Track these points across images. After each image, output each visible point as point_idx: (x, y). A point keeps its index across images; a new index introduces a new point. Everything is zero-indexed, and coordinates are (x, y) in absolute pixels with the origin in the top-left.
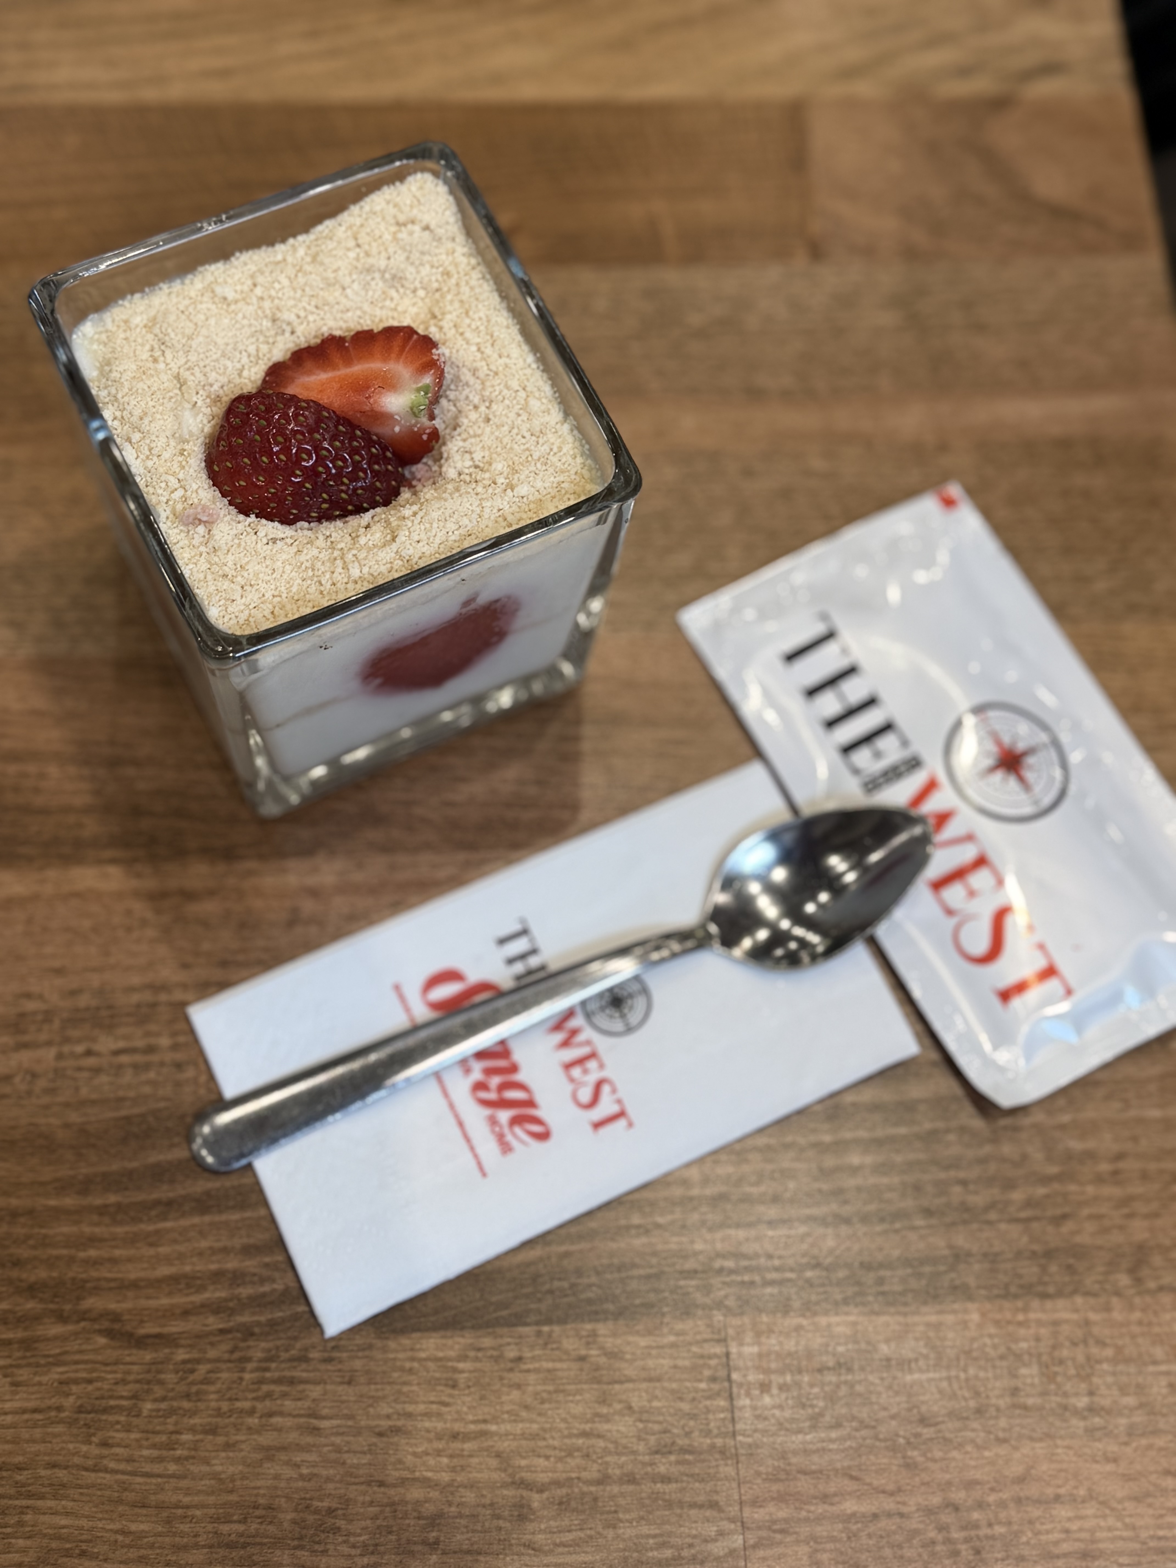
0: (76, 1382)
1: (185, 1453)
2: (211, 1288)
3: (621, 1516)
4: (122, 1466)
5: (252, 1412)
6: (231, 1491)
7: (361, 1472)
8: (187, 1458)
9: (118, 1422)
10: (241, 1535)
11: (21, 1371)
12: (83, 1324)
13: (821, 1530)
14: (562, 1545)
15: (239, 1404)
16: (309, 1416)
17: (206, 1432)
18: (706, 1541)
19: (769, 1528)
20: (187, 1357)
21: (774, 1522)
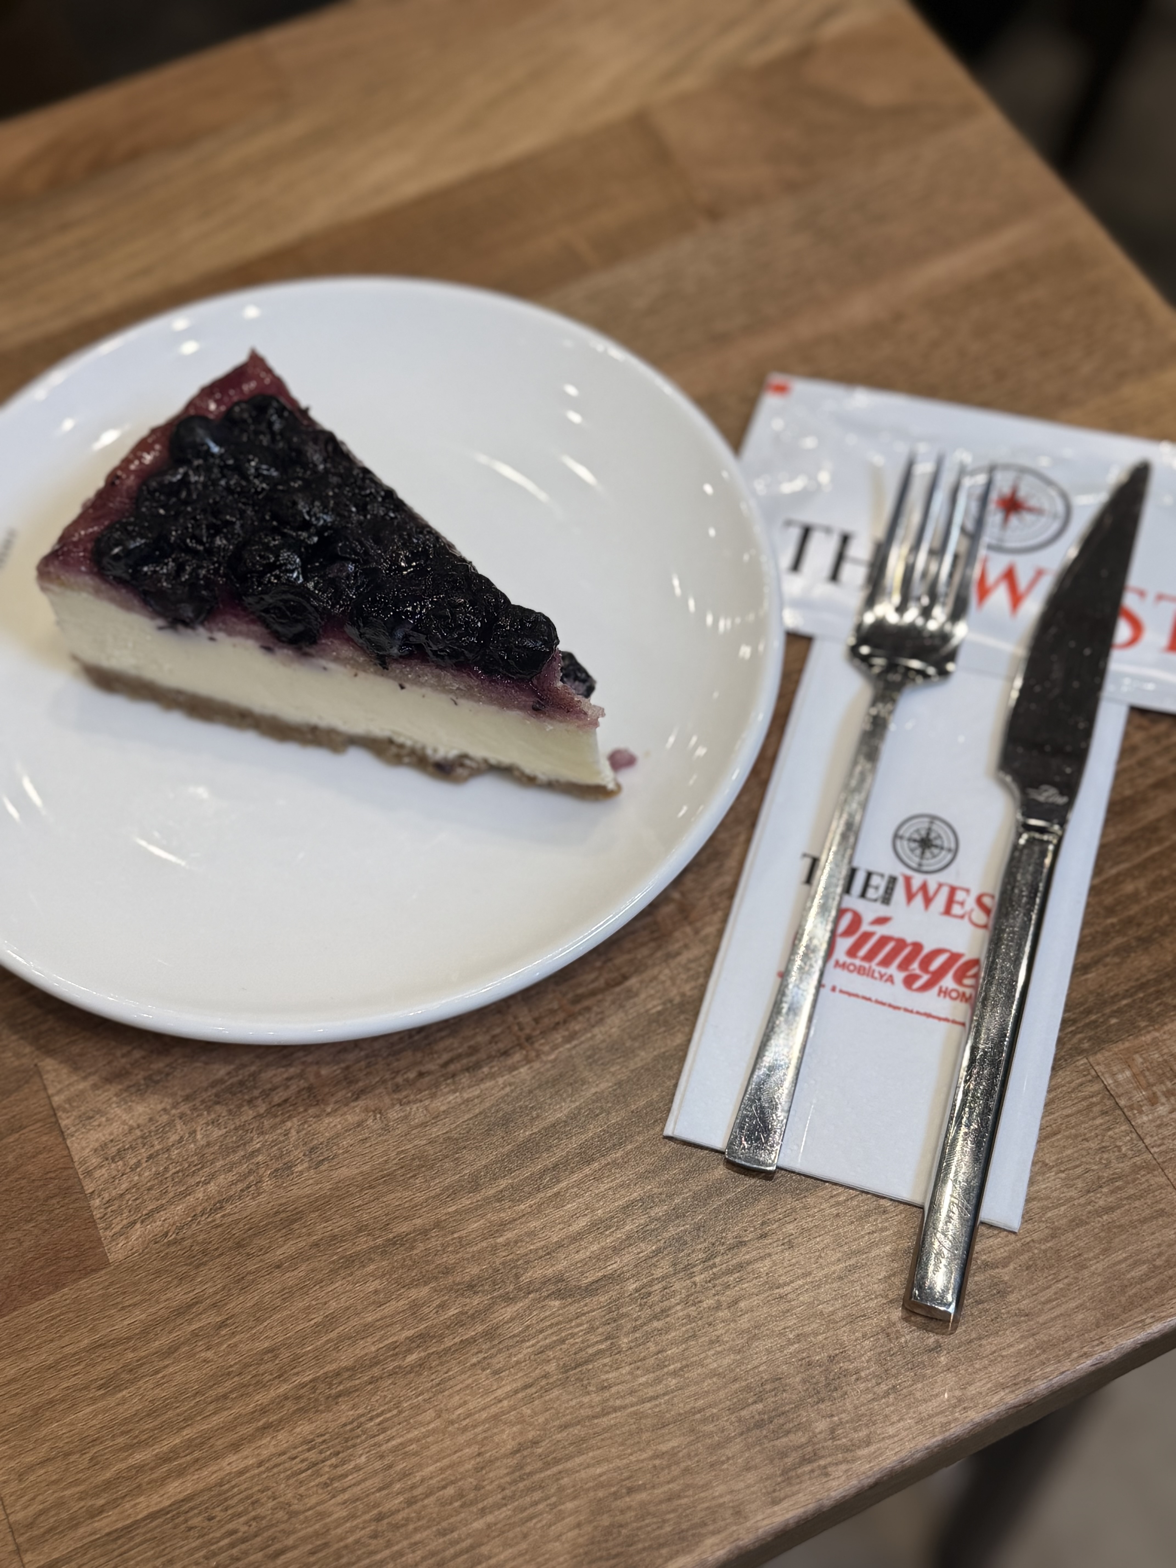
0: (551, 1347)
1: (678, 1365)
2: (628, 1219)
3: (1086, 1256)
4: (629, 1400)
5: (718, 1307)
6: (735, 1380)
7: (840, 1315)
8: (681, 1369)
9: (605, 1365)
10: (762, 1413)
11: (496, 1360)
12: (530, 1296)
14: (1049, 1301)
15: (705, 1305)
16: (771, 1288)
17: (687, 1340)
20: (637, 1285)
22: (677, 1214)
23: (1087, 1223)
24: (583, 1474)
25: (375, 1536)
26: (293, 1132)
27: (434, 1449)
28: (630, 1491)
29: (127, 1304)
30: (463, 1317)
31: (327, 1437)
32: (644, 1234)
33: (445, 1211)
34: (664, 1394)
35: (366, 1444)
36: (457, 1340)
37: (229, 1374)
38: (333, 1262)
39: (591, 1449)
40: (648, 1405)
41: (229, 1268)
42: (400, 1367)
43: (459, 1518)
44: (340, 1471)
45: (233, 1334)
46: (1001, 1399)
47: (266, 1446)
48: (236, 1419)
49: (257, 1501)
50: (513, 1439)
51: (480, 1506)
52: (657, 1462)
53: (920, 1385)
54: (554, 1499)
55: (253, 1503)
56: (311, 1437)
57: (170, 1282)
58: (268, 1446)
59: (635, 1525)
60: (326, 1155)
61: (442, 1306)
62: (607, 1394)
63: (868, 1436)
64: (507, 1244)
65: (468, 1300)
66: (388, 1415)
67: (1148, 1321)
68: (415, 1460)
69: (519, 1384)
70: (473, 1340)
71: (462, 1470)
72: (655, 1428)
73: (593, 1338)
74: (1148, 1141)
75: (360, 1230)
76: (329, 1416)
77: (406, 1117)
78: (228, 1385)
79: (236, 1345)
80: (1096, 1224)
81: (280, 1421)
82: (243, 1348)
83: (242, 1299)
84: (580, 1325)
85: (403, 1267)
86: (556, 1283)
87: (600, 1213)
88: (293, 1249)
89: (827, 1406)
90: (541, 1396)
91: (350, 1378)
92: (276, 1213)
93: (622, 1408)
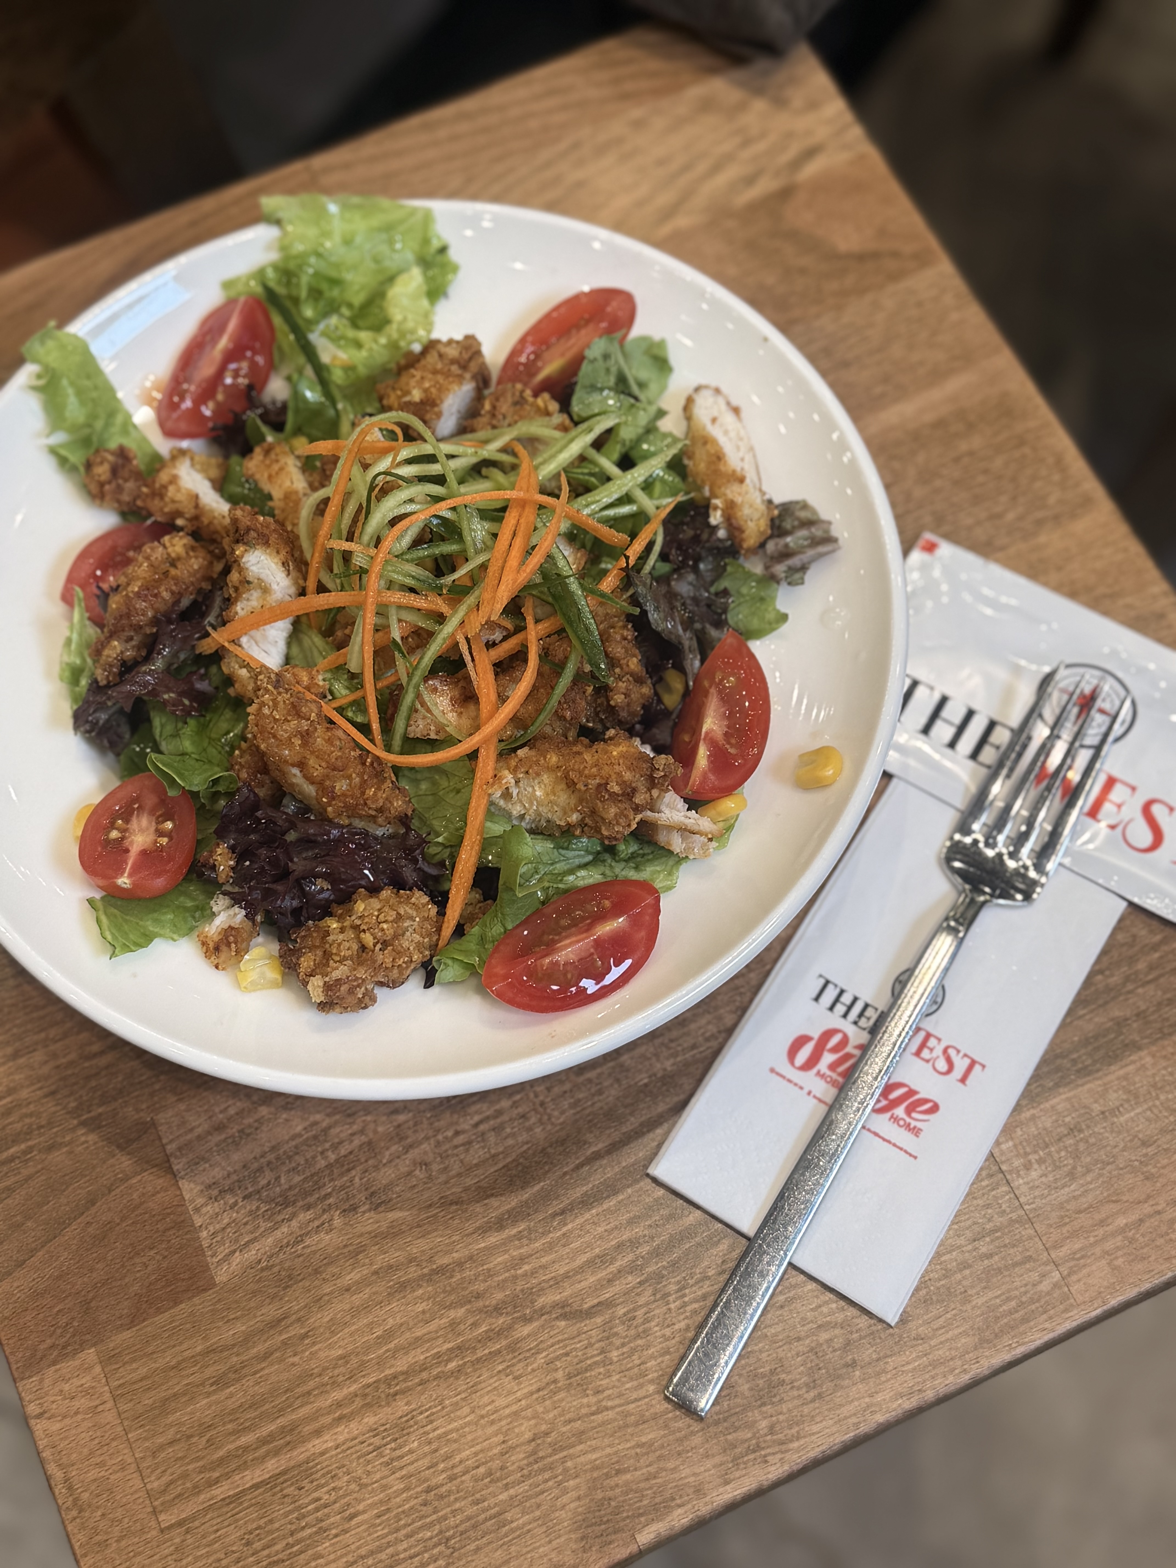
22: (656, 1253)
24: (582, 1459)
25: (425, 1504)
26: (357, 1180)
27: (469, 1437)
28: (618, 1472)
29: (231, 1317)
30: (491, 1334)
31: (388, 1426)
34: (645, 1397)
35: (417, 1433)
36: (487, 1351)
37: (312, 1375)
38: (390, 1287)
39: (590, 1439)
40: (633, 1406)
41: (309, 1291)
42: (442, 1372)
43: (489, 1491)
44: (398, 1453)
45: (314, 1344)
46: (900, 1405)
47: (342, 1433)
48: (317, 1411)
49: (335, 1476)
50: (530, 1431)
51: (505, 1482)
52: (638, 1450)
53: (839, 1394)
54: (560, 1477)
55: (332, 1477)
56: (375, 1426)
57: (265, 1300)
58: (343, 1433)
59: (621, 1499)
60: (383, 1199)
61: (475, 1325)
62: (601, 1397)
63: (798, 1432)
64: (525, 1275)
65: (494, 1320)
66: (434, 1410)
67: (1015, 1345)
68: (455, 1446)
69: (534, 1388)
70: (499, 1352)
71: (490, 1454)
72: (637, 1424)
73: (591, 1352)
75: (410, 1261)
76: (388, 1410)
77: (445, 1168)
78: (311, 1384)
79: (316, 1352)
81: (352, 1413)
82: (322, 1355)
83: (319, 1316)
84: (580, 1342)
85: (444, 1291)
86: (563, 1307)
87: (597, 1251)
88: (359, 1275)
89: (768, 1409)
90: (550, 1398)
91: (405, 1380)
92: (345, 1246)
93: (613, 1408)
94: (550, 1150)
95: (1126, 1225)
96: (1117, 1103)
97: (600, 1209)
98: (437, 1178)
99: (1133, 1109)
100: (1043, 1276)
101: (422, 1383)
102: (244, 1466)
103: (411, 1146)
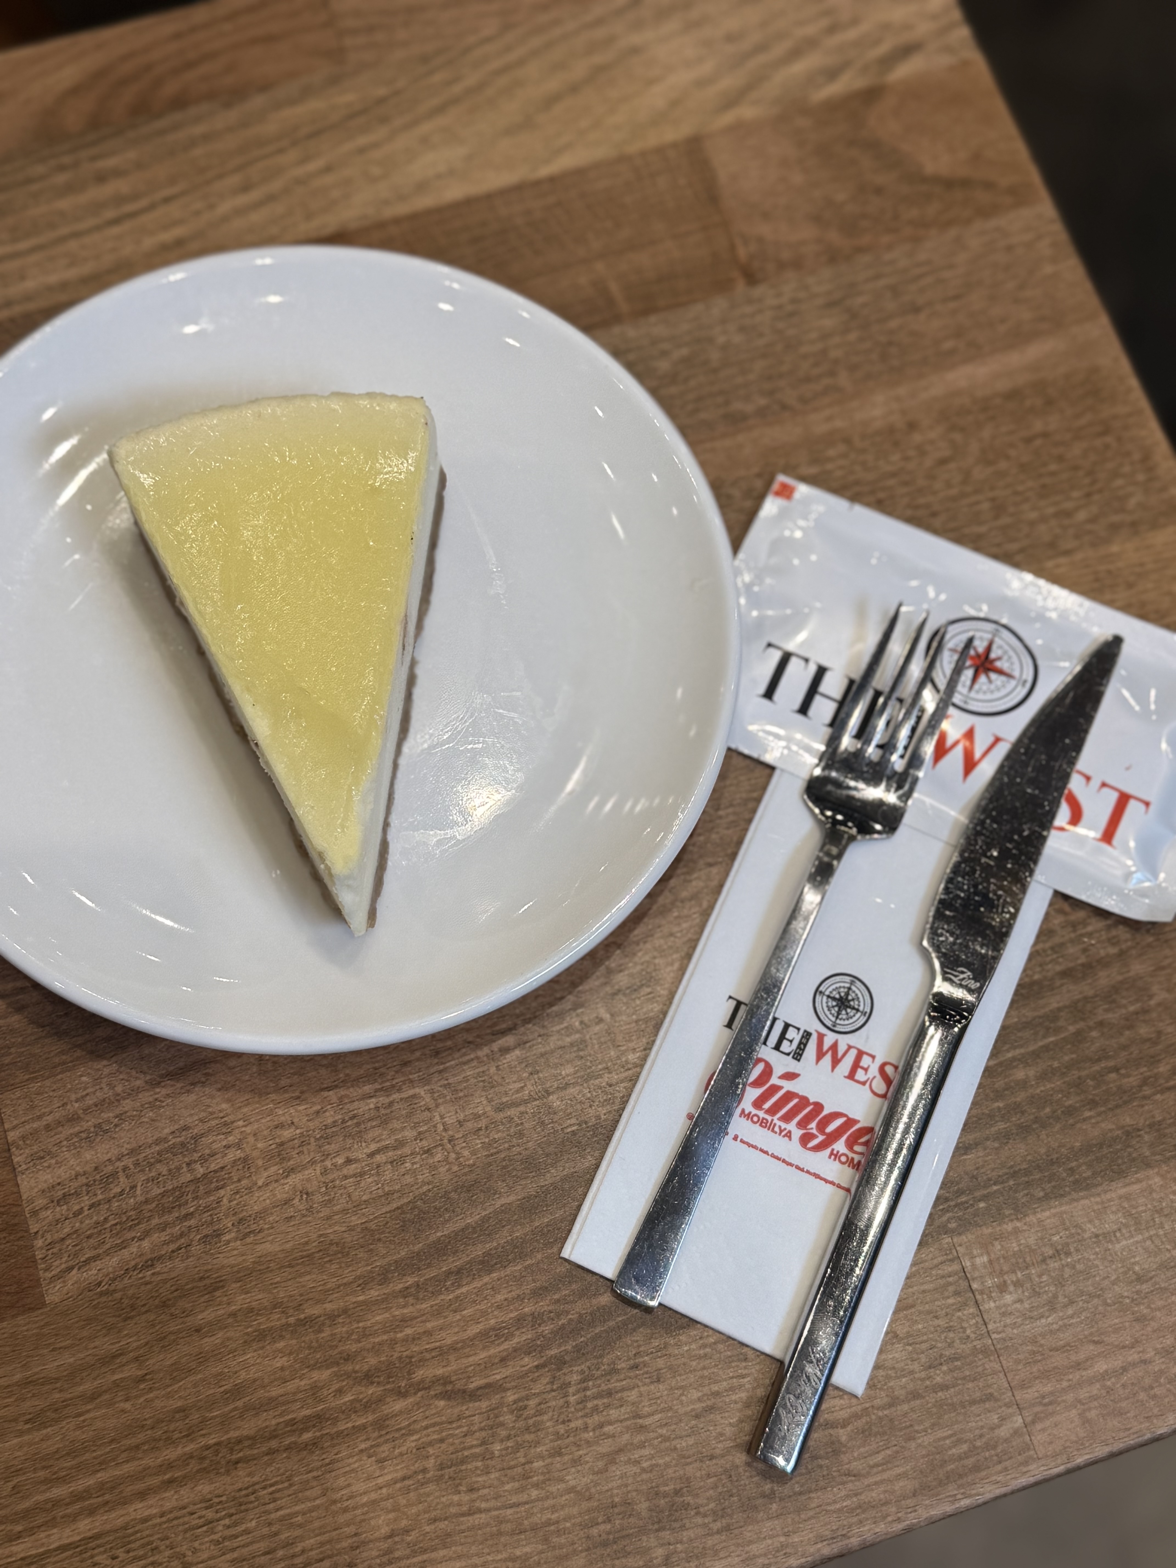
0: (431, 1444)
1: (541, 1478)
2: (517, 1333)
3: (916, 1428)
4: (492, 1504)
5: (586, 1428)
6: (590, 1498)
7: (691, 1452)
8: (544, 1482)
9: (477, 1468)
10: (609, 1533)
11: (382, 1449)
12: (420, 1394)
13: (1083, 1394)
14: (877, 1465)
15: (573, 1425)
16: (634, 1417)
17: (552, 1456)
18: (992, 1429)
19: (1040, 1403)
20: (516, 1396)
21: (1043, 1397)
22: (562, 1334)
23: (924, 1397)
26: (225, 1200)
27: (317, 1524)
29: (58, 1346)
30: (358, 1405)
31: (224, 1498)
32: (529, 1349)
33: (354, 1300)
34: (526, 1503)
35: (257, 1510)
36: (350, 1425)
37: (143, 1426)
38: (247, 1334)
40: (510, 1511)
41: (153, 1326)
42: (295, 1443)
44: (231, 1531)
45: (151, 1390)
46: (819, 1550)
48: (145, 1469)
49: (156, 1548)
50: (387, 1525)
53: (750, 1528)
55: (152, 1550)
56: (209, 1496)
57: (100, 1330)
58: (171, 1499)
60: (254, 1227)
61: (340, 1392)
62: (474, 1496)
64: (405, 1340)
65: (363, 1389)
66: (280, 1486)
67: (959, 1496)
68: (298, 1532)
69: (400, 1475)
70: (364, 1427)
71: (338, 1546)
72: (513, 1533)
73: (470, 1441)
74: (990, 1327)
75: (275, 1307)
76: (228, 1479)
77: (330, 1201)
78: (142, 1437)
79: (152, 1400)
80: (931, 1398)
81: (184, 1477)
82: (158, 1404)
83: (161, 1357)
84: (460, 1427)
85: (310, 1348)
86: (444, 1384)
87: (493, 1322)
88: (213, 1315)
89: (666, 1534)
90: (416, 1489)
91: (251, 1447)
92: (201, 1279)
93: (488, 1510)
94: (453, 1195)
95: (1106, 1371)
96: (1115, 1227)
97: (503, 1274)
98: (318, 1212)
99: (1132, 1236)
100: (1002, 1419)
101: (271, 1452)
102: (52, 1523)
103: (292, 1170)
